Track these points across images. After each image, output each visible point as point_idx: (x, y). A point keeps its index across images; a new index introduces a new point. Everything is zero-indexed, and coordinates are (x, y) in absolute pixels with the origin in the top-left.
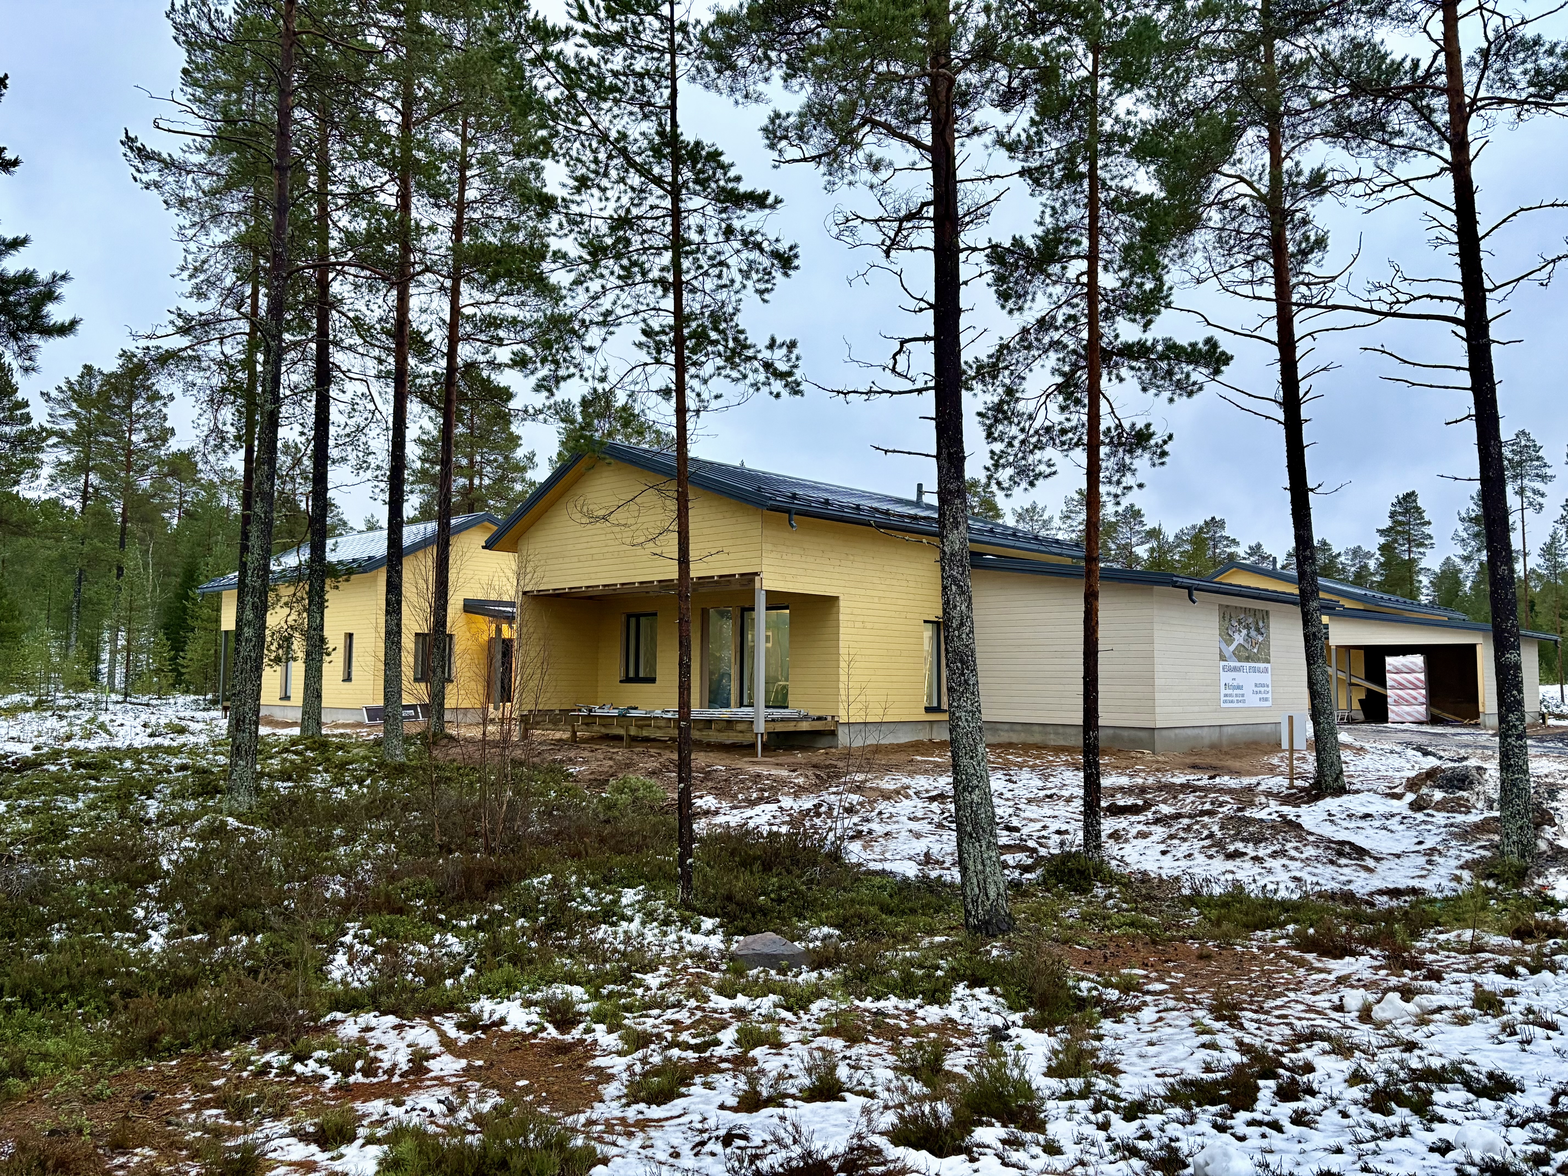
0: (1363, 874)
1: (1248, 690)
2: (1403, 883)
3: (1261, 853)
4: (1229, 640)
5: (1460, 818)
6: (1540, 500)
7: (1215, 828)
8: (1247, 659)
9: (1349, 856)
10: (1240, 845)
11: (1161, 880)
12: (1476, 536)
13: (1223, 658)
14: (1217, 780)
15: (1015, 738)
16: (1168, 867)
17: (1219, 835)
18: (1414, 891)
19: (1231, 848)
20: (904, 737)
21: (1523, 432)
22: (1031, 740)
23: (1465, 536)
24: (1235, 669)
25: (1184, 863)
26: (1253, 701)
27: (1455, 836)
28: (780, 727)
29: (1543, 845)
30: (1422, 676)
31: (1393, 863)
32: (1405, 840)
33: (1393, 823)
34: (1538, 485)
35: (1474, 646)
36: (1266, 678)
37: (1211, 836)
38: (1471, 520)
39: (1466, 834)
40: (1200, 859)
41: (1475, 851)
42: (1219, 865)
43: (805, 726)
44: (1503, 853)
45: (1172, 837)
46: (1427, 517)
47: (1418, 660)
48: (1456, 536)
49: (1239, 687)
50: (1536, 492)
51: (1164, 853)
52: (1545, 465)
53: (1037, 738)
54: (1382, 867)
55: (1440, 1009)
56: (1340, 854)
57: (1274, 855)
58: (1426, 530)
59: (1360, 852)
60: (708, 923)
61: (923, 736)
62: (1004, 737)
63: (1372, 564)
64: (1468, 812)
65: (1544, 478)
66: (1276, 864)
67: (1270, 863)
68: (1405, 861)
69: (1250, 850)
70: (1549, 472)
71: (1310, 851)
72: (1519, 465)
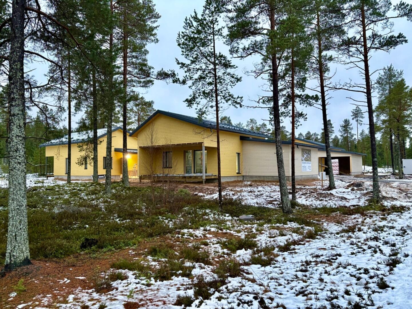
0: (347, 203)
1: (307, 168)
2: (355, 204)
3: (327, 200)
4: (303, 157)
5: (362, 192)
6: (361, 123)
7: (316, 195)
8: (307, 161)
9: (344, 199)
10: (322, 198)
11: (307, 206)
12: (344, 130)
13: (302, 160)
14: (306, 187)
15: (257, 179)
16: (308, 203)
17: (317, 196)
18: (357, 205)
19: (320, 199)
20: (233, 180)
22: (261, 179)
23: (341, 130)
24: (305, 163)
25: (311, 202)
26: (308, 170)
27: (363, 195)
28: (208, 178)
29: (381, 196)
30: (338, 164)
31: (352, 200)
32: (353, 196)
33: (350, 193)
34: (361, 119)
35: (349, 157)
36: (310, 165)
37: (315, 197)
38: (343, 127)
39: (365, 195)
40: (314, 201)
41: (367, 198)
42: (319, 202)
43: (213, 177)
44: (373, 198)
45: (307, 197)
46: (333, 126)
47: (337, 160)
49: (305, 167)
50: (360, 121)
51: (306, 200)
53: (262, 179)
54: (350, 201)
55: (376, 220)
56: (342, 199)
57: (329, 200)
58: (333, 129)
59: (346, 199)
60: (227, 215)
61: (236, 179)
62: (255, 179)
63: (319, 137)
64: (364, 191)
65: (362, 117)
66: (330, 201)
67: (329, 201)
68: (354, 200)
69: (324, 199)
71: (336, 199)
72: (357, 114)
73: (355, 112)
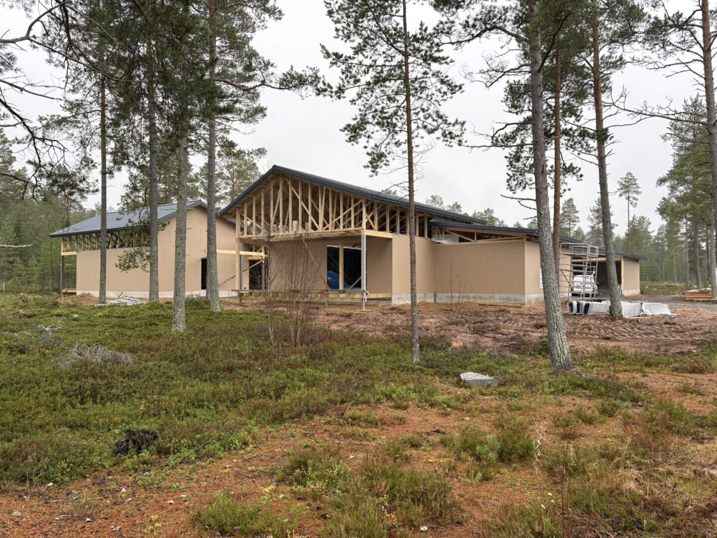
6: (635, 201)
12: (597, 217)
21: (629, 173)
23: (592, 217)
34: (635, 196)
38: (595, 211)
43: (380, 296)
46: (577, 209)
48: (589, 218)
50: (634, 198)
52: (638, 187)
58: (576, 215)
65: (637, 192)
70: (639, 190)
72: (627, 187)
73: (624, 183)
